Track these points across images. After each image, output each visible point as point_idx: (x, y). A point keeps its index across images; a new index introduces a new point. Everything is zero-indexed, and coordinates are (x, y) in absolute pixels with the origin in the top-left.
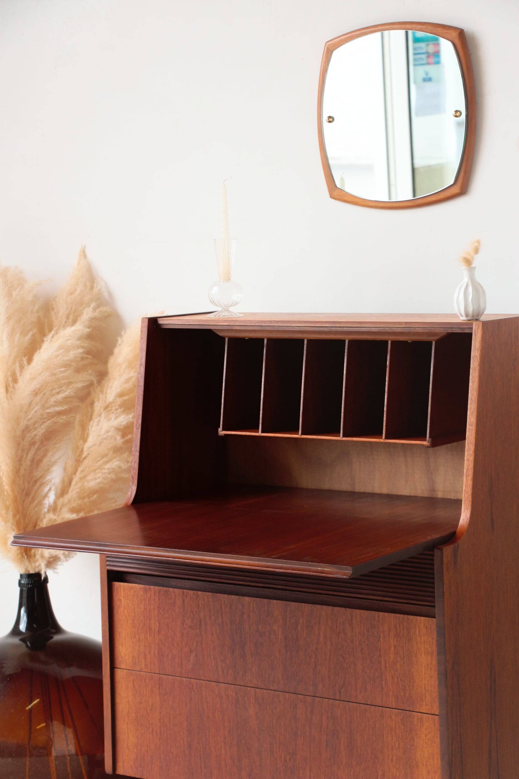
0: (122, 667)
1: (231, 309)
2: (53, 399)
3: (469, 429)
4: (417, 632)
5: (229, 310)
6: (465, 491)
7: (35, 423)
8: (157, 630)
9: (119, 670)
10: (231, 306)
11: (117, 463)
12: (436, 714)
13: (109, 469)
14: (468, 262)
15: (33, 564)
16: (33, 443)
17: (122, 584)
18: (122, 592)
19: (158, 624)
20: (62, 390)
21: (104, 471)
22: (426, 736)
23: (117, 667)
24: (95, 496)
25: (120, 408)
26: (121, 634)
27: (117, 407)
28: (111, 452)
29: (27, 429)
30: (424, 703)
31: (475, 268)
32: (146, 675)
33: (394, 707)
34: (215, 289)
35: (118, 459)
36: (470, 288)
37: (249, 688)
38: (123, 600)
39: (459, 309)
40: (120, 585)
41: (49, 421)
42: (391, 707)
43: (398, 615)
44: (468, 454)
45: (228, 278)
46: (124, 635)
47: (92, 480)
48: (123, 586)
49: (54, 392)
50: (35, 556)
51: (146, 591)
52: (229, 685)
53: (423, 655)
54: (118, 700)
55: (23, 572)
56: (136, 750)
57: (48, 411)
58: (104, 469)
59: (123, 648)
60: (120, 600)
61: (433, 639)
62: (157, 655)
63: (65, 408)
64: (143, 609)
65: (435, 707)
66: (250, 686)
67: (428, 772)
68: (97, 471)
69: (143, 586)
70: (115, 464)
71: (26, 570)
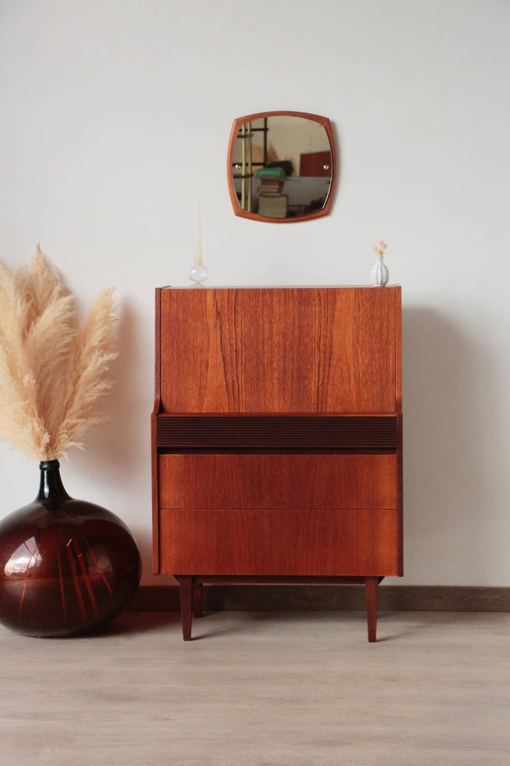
0: (166, 507)
1: (201, 283)
2: (60, 345)
3: (397, 348)
4: (383, 464)
5: (200, 284)
6: (397, 383)
7: (48, 361)
8: (194, 481)
9: (163, 509)
10: (202, 281)
11: (104, 385)
12: (394, 509)
13: (98, 389)
14: (381, 253)
15: (55, 454)
16: (48, 375)
17: (167, 455)
18: (167, 460)
19: (195, 478)
20: (64, 339)
21: (95, 391)
22: (387, 522)
23: (162, 508)
24: (90, 407)
25: (101, 350)
26: (166, 487)
27: (98, 349)
28: (98, 379)
29: (44, 365)
30: (386, 503)
31: (383, 256)
32: (185, 511)
33: (365, 508)
34: (194, 271)
35: (103, 383)
36: (384, 269)
37: (264, 510)
38: (167, 465)
39: (377, 280)
40: (166, 456)
41: (58, 359)
42: (364, 508)
43: (370, 455)
44: (398, 362)
45: (200, 263)
46: (168, 487)
47: (89, 397)
48: (168, 456)
49: (59, 340)
50: (55, 448)
51: (186, 458)
52: (249, 510)
53: (386, 476)
54: (162, 528)
55: (44, 459)
56: (176, 558)
57: (56, 352)
58: (95, 390)
59: (166, 496)
60: (165, 465)
61: (393, 467)
62: (194, 496)
63: (68, 350)
64: (183, 469)
65: (393, 505)
66: (265, 508)
67: (388, 542)
68: (90, 391)
69: (183, 455)
70: (103, 385)
71: (48, 458)
